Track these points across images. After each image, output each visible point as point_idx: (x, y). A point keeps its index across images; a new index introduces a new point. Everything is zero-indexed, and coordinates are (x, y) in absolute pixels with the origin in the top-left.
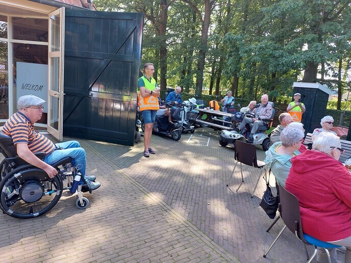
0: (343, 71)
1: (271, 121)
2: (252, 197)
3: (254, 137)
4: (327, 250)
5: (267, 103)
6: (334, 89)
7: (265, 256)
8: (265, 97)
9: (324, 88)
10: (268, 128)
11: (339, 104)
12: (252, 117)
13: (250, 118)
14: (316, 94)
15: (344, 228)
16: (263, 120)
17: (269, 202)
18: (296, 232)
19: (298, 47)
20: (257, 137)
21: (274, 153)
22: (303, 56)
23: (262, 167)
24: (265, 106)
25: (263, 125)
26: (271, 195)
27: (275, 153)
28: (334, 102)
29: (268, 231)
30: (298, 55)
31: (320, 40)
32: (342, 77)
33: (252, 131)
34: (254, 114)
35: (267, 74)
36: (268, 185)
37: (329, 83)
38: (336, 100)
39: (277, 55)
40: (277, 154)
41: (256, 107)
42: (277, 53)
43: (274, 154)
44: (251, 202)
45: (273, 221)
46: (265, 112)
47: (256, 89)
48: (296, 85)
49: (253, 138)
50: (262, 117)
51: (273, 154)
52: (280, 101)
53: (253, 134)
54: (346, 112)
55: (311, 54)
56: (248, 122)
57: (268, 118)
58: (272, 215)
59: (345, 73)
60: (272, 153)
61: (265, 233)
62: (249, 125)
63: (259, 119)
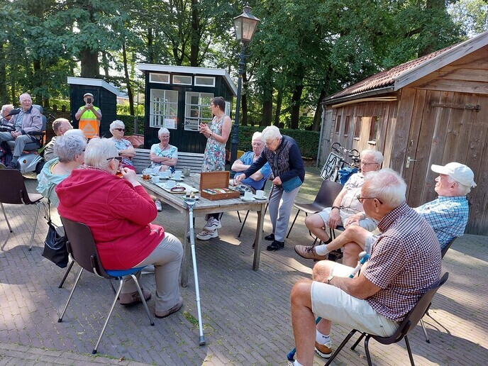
0: (129, 66)
1: (43, 134)
2: (30, 250)
3: (21, 161)
4: (133, 276)
5: (32, 107)
6: (124, 90)
7: (60, 321)
8: (25, 97)
9: (110, 87)
10: (41, 146)
11: (132, 109)
12: (10, 131)
13: (7, 133)
14: (100, 94)
15: (144, 245)
16: (29, 133)
17: (56, 247)
18: (94, 269)
19: (64, 26)
20: (24, 162)
21: (49, 174)
22: (73, 39)
23: (38, 201)
24: (29, 111)
25: (31, 141)
26: (58, 236)
27: (51, 175)
28: (125, 107)
29: (61, 287)
30: (67, 37)
31: (92, 19)
32: (129, 75)
33: (15, 153)
34: (12, 125)
35: (26, 64)
36: (50, 223)
37: (114, 80)
38: (128, 104)
39: (33, 33)
40: (54, 175)
41: (15, 114)
42: (34, 31)
43: (49, 176)
44: (30, 257)
45: (65, 270)
46: (31, 120)
47: (13, 89)
48: (71, 81)
49: (18, 164)
50: (27, 129)
51: (47, 177)
52: (55, 107)
53: (18, 157)
54: (139, 117)
55: (84, 37)
56: (4, 140)
57: (36, 130)
58: (63, 263)
59: (133, 69)
60: (46, 175)
61: (58, 290)
62: (7, 144)
63: (24, 133)
